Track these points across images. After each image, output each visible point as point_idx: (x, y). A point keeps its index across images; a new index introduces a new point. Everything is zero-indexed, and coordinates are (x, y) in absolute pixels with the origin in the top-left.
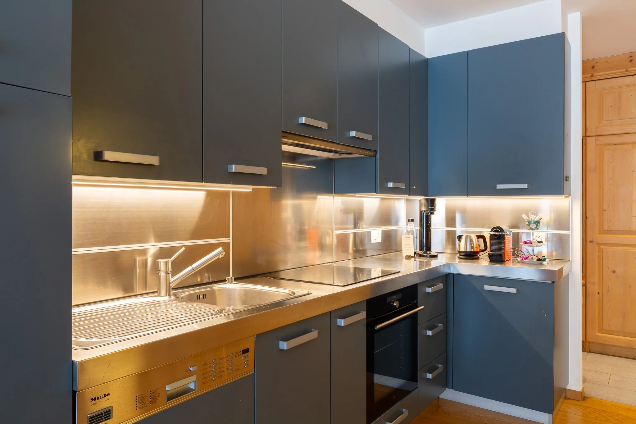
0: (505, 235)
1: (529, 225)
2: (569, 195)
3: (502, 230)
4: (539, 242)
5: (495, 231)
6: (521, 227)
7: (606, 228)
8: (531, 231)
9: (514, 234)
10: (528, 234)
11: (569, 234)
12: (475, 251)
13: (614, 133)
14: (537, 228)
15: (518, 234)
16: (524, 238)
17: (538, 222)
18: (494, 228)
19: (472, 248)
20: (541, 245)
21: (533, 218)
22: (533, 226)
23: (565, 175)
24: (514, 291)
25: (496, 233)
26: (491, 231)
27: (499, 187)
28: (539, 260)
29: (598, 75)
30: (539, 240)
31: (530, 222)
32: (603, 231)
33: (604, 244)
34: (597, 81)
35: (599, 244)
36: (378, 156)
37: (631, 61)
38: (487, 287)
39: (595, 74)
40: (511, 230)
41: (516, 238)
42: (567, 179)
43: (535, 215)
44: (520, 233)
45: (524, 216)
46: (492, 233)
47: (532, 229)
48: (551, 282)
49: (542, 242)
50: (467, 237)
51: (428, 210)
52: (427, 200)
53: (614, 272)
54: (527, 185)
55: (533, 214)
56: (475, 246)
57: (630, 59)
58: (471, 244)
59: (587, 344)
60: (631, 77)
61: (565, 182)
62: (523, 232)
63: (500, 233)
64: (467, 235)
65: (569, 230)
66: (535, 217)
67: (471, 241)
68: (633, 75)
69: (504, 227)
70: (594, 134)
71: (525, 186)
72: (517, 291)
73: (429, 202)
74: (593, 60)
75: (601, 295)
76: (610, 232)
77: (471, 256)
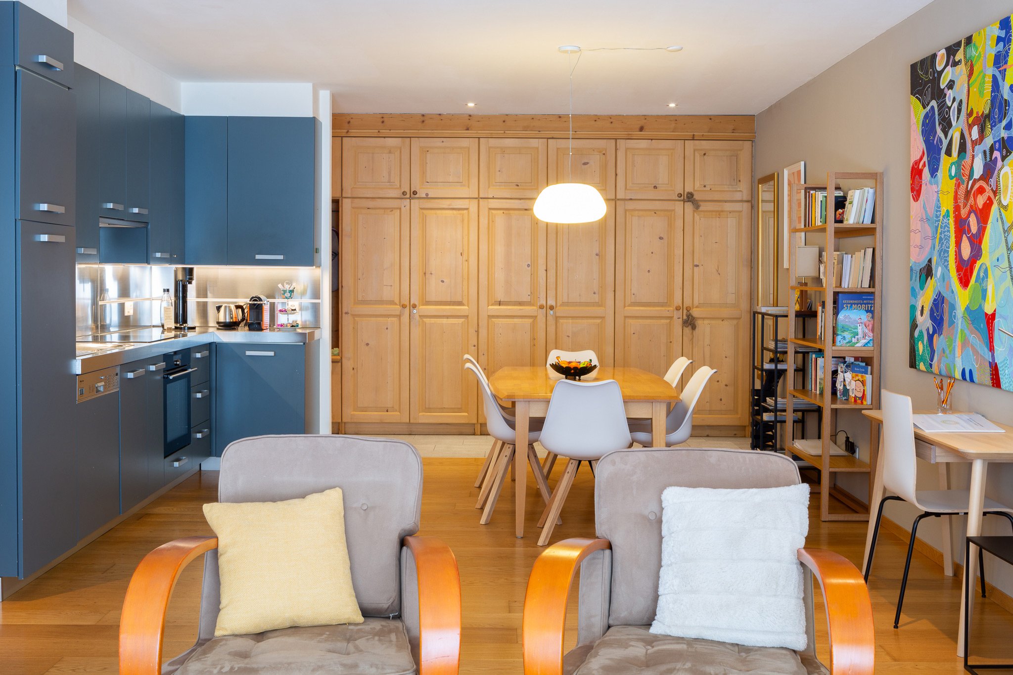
0: (263, 305)
1: (284, 294)
2: (319, 266)
3: (260, 300)
4: (292, 310)
5: (254, 301)
6: (277, 297)
7: (360, 298)
8: (285, 300)
9: (271, 303)
10: (283, 303)
11: (320, 303)
12: (234, 321)
13: (368, 196)
14: (291, 297)
15: (274, 303)
16: (280, 307)
17: (292, 291)
18: (253, 297)
19: (232, 318)
20: (295, 313)
21: (287, 287)
22: (288, 295)
23: (315, 247)
24: (272, 354)
25: (256, 302)
26: (250, 301)
27: (258, 257)
28: (293, 326)
29: (353, 132)
30: (293, 308)
31: (285, 292)
32: (358, 302)
33: (359, 316)
34: (352, 138)
35: (354, 316)
36: (149, 227)
37: (383, 122)
38: (248, 353)
39: (350, 131)
40: (268, 300)
41: (273, 306)
42: (317, 251)
43: (289, 285)
44: (276, 303)
45: (280, 286)
46: (251, 302)
47: (286, 298)
48: (302, 344)
49: (295, 310)
50: (226, 307)
51: (186, 279)
52: (184, 269)
53: (367, 344)
54: (282, 256)
55: (287, 283)
56: (234, 316)
57: (382, 120)
58: (231, 314)
59: (343, 425)
60: (383, 139)
61: (315, 254)
62: (278, 301)
63: (259, 302)
64: (226, 305)
65: (320, 299)
66: (289, 286)
67: (230, 311)
68: (385, 137)
69: (262, 297)
70: (350, 196)
71: (281, 257)
72: (275, 353)
73: (187, 271)
74: (349, 115)
75: (355, 370)
76: (365, 302)
77: (230, 326)
